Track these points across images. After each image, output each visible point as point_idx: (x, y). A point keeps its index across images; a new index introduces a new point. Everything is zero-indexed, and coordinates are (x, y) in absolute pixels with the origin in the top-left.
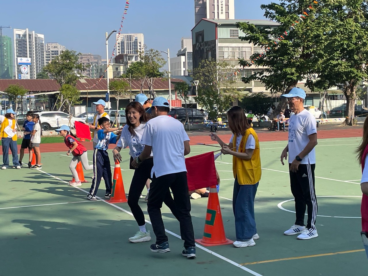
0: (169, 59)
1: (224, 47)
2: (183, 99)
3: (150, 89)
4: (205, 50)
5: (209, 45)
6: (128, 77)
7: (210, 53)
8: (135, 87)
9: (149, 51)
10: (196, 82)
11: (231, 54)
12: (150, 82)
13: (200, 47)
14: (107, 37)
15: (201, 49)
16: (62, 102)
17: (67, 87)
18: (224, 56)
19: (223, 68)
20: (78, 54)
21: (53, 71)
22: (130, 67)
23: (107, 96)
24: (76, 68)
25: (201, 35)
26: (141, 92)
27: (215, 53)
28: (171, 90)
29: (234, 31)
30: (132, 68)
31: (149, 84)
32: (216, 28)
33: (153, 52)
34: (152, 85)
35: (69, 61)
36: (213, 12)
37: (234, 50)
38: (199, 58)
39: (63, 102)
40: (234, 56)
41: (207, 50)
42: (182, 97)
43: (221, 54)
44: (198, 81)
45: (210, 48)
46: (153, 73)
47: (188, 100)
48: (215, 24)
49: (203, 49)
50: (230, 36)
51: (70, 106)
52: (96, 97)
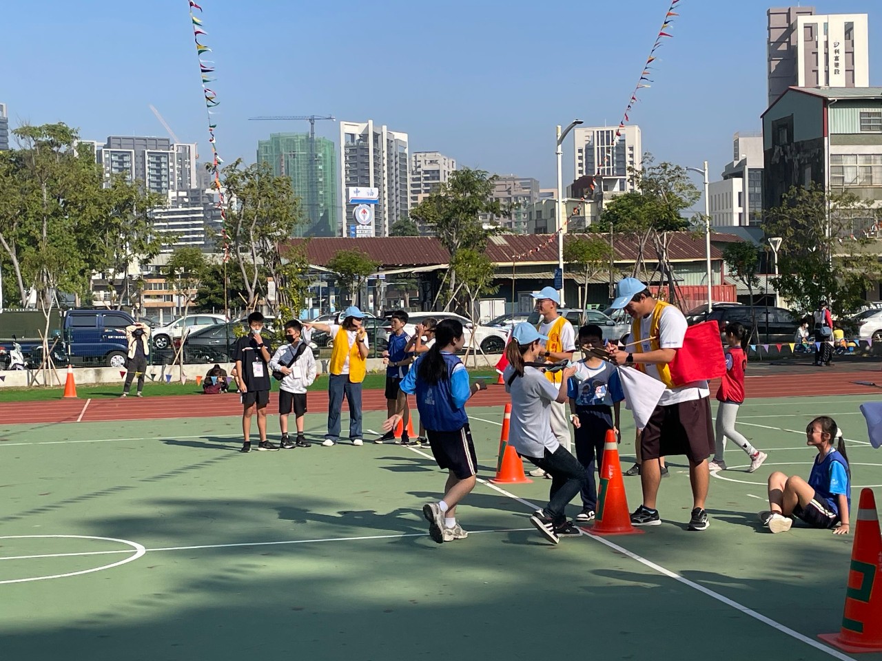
0: (707, 186)
1: (844, 155)
2: (745, 283)
3: (660, 258)
4: (796, 164)
5: (806, 151)
6: (605, 229)
7: (808, 171)
8: (623, 254)
9: (658, 168)
10: (775, 243)
11: (861, 172)
12: (660, 243)
13: (784, 156)
14: (559, 138)
15: (786, 161)
16: (452, 290)
17: (467, 255)
18: (843, 178)
19: (842, 208)
20: (491, 179)
21: (433, 217)
22: (608, 207)
23: (558, 276)
24: (487, 209)
25: (785, 126)
26: (639, 265)
27: (822, 171)
28: (712, 262)
29: (869, 114)
30: (614, 210)
31: (657, 247)
32: (825, 109)
33: (668, 170)
34: (666, 249)
35: (471, 193)
36: (813, 71)
37: (871, 163)
38: (781, 182)
39: (454, 291)
40: (871, 177)
41: (802, 162)
42: (743, 279)
43: (835, 173)
44: (780, 239)
45: (808, 158)
46: (667, 222)
47: (756, 286)
48: (821, 101)
49: (791, 161)
50: (861, 128)
51: (473, 300)
52: (530, 277)
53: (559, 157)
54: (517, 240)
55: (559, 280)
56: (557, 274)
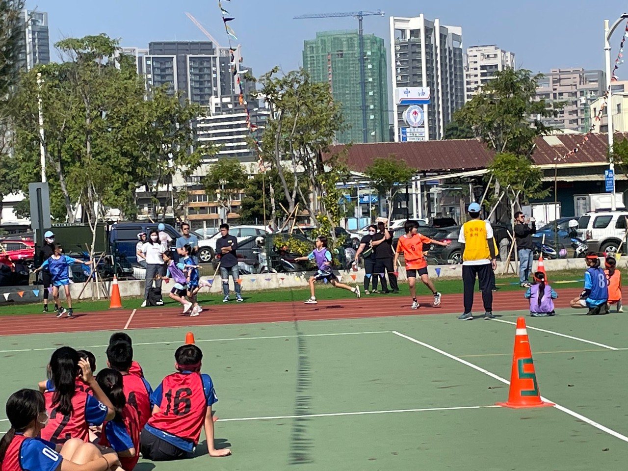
16: (497, 195)
20: (535, 78)
35: (515, 94)
51: (513, 205)
52: (586, 180)
53: (607, 52)
54: (573, 140)
55: (611, 182)
56: (608, 175)
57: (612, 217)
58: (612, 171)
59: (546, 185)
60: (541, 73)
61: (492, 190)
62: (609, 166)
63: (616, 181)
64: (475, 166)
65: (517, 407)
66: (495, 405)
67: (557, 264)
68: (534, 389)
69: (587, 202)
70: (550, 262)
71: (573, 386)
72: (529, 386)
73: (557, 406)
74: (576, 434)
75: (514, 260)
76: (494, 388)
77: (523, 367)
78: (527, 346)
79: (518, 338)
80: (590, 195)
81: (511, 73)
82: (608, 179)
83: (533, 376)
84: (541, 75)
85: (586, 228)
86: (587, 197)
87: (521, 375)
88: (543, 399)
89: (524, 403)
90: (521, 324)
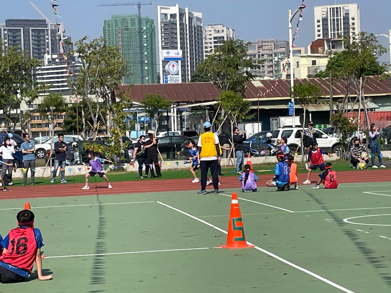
12: (358, 84)
20: (246, 45)
26: (347, 98)
31: (356, 87)
34: (361, 88)
35: (234, 55)
39: (224, 118)
51: (232, 123)
52: (278, 108)
53: (290, 30)
54: (270, 84)
55: (292, 109)
56: (290, 105)
57: (293, 131)
58: (293, 102)
59: (253, 111)
60: (250, 42)
61: (219, 114)
62: (291, 99)
63: (295, 109)
64: (210, 99)
65: (232, 248)
66: (219, 247)
67: (259, 160)
68: (242, 237)
69: (278, 122)
70: (255, 159)
71: (266, 235)
72: (240, 235)
73: (256, 247)
74: (267, 264)
75: (233, 157)
76: (218, 236)
77: (236, 223)
78: (238, 211)
79: (233, 205)
80: (280, 117)
81: (232, 41)
82: (290, 108)
83: (242, 229)
84: (250, 43)
85: (277, 137)
86: (278, 119)
87: (234, 229)
88: (247, 243)
89: (236, 245)
90: (234, 197)
